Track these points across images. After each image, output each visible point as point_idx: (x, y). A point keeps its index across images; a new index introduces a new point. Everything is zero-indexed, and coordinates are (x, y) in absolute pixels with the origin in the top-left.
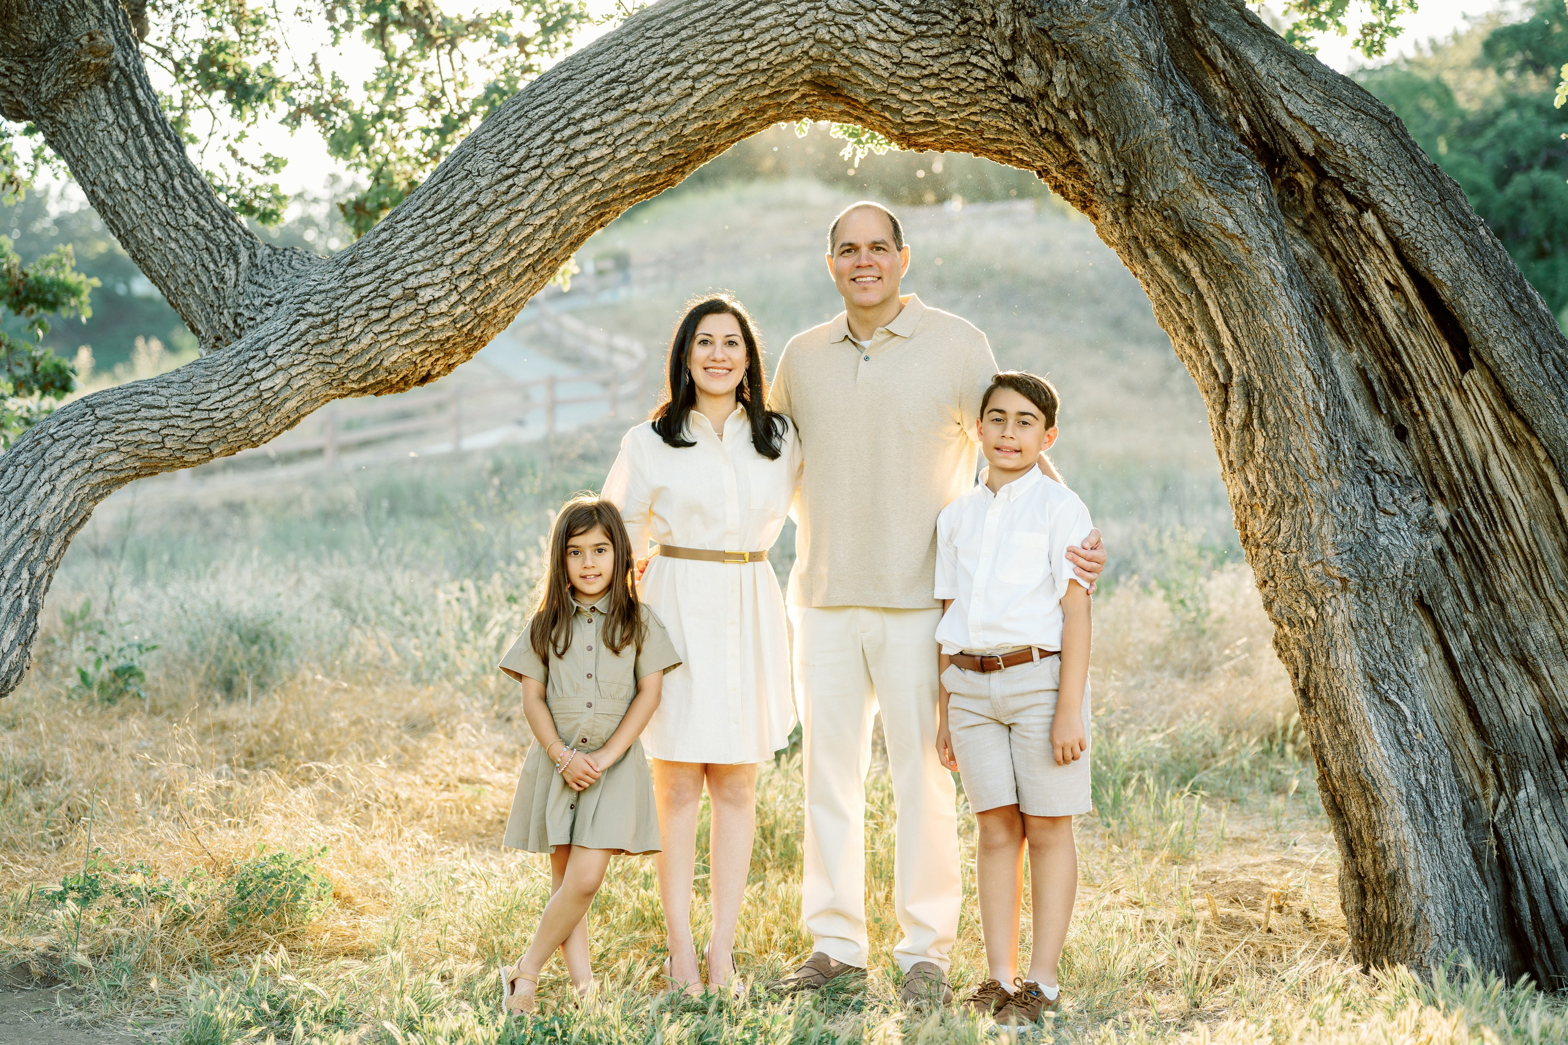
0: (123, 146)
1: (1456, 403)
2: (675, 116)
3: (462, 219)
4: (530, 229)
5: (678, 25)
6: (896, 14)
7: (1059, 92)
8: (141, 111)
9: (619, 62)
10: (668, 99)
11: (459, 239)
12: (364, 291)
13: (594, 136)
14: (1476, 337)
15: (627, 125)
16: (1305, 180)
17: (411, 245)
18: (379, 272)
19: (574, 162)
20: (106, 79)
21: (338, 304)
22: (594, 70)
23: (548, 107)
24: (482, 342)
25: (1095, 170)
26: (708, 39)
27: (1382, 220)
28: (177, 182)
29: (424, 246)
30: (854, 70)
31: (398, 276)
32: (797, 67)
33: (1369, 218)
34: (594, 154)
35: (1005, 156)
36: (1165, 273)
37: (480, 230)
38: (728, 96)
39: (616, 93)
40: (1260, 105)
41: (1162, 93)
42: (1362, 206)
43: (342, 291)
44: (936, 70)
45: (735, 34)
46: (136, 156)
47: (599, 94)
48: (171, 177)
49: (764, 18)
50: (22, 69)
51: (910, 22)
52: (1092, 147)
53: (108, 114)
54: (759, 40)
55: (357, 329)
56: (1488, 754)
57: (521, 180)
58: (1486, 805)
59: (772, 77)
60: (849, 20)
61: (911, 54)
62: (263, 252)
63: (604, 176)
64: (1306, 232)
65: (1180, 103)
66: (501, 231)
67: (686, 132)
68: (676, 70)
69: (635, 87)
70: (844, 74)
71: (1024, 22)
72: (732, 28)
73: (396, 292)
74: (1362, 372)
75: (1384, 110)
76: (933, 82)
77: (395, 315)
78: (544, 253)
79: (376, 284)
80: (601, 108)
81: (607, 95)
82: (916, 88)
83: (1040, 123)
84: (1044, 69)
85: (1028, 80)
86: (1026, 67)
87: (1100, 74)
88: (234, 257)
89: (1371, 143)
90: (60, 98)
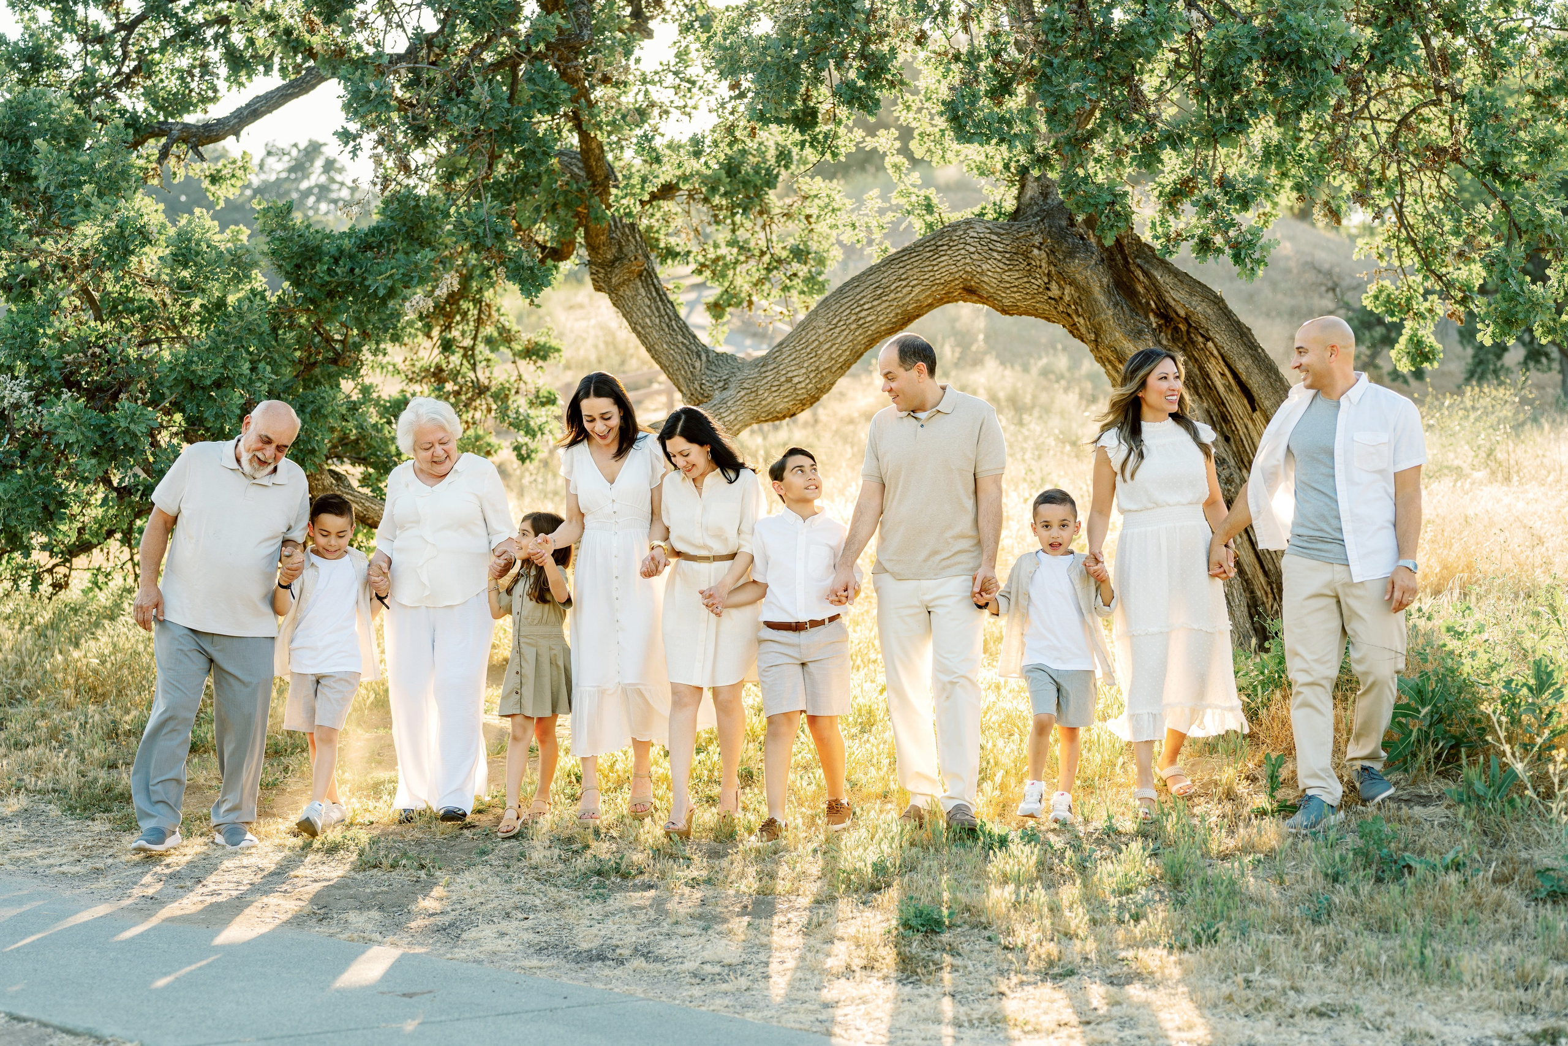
0: (649, 307)
1: (1250, 426)
2: (904, 302)
3: (812, 347)
4: (841, 352)
5: (906, 263)
6: (1000, 261)
7: (1067, 298)
8: (657, 290)
9: (879, 278)
10: (901, 295)
11: (810, 356)
12: (769, 378)
13: (869, 311)
14: (1256, 397)
16: (1183, 327)
18: (776, 370)
19: (860, 323)
20: (640, 275)
21: (758, 384)
22: (869, 282)
24: (818, 399)
25: (1083, 330)
26: (919, 270)
27: (1216, 345)
28: (673, 323)
30: (982, 284)
31: (783, 372)
32: (957, 282)
34: (869, 319)
35: (1048, 319)
36: (1113, 373)
37: (819, 352)
38: (927, 294)
39: (879, 293)
40: (1160, 297)
41: (1110, 300)
42: (1208, 339)
43: (759, 378)
44: (1016, 284)
45: (931, 268)
46: (655, 312)
47: (869, 294)
48: (670, 320)
49: (943, 262)
50: (604, 271)
51: (1005, 264)
52: (1081, 320)
53: (642, 291)
54: (941, 271)
55: (766, 395)
56: (1270, 584)
57: (837, 330)
58: (1268, 606)
59: (946, 286)
60: (980, 263)
61: (1006, 278)
62: (711, 355)
63: (873, 328)
64: (1184, 351)
65: (1116, 305)
66: (828, 352)
67: (908, 308)
68: (904, 283)
69: (887, 290)
70: (977, 285)
71: (1052, 268)
72: (929, 265)
73: (783, 379)
74: (1208, 412)
75: (1216, 297)
76: (1015, 289)
77: (782, 389)
78: (846, 361)
79: (774, 375)
80: (872, 299)
81: (875, 294)
82: (1008, 292)
83: (1061, 308)
84: (1061, 287)
85: (1055, 291)
86: (1054, 286)
87: (1084, 291)
88: (699, 357)
89: (1209, 311)
90: (620, 285)
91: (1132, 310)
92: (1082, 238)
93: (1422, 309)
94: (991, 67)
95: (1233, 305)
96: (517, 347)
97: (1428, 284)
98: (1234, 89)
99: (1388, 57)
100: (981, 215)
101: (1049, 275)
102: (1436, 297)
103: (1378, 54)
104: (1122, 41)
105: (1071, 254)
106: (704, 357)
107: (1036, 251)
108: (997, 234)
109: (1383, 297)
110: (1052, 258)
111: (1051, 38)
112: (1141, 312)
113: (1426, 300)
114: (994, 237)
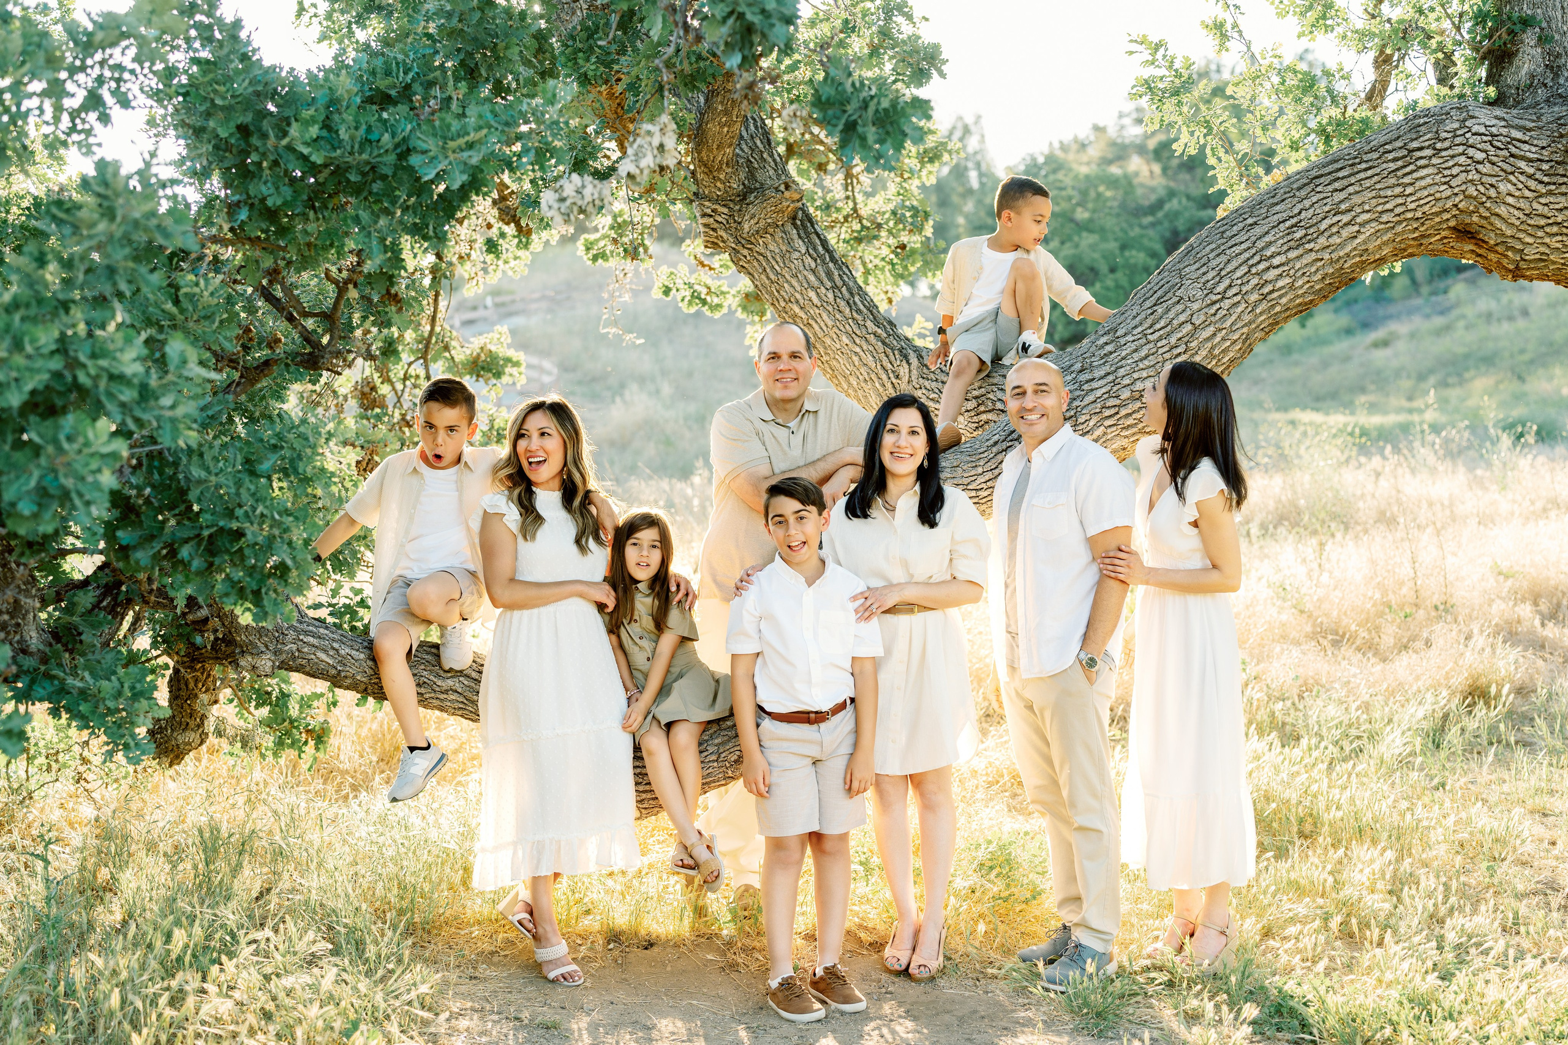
0: (813, 271)
2: (1341, 254)
3: (1179, 335)
4: (1228, 343)
5: (1345, 182)
6: (1530, 177)
8: (823, 243)
9: (1296, 211)
10: (1338, 241)
11: (1176, 352)
12: (1099, 393)
13: (1281, 270)
15: (1304, 261)
17: (1136, 356)
18: (1111, 378)
19: (1266, 290)
20: (794, 218)
21: (1076, 403)
22: (1276, 217)
23: (1243, 246)
26: (1373, 193)
28: (857, 299)
29: (1146, 357)
30: (1493, 219)
31: (1126, 381)
32: (1446, 216)
34: (1280, 284)
37: (1193, 344)
38: (1385, 238)
39: (1298, 235)
43: (1078, 393)
44: (1559, 220)
45: (1398, 190)
46: (825, 280)
47: (1282, 237)
48: (852, 294)
49: (1422, 178)
50: (726, 210)
51: (1541, 182)
53: (800, 245)
54: (1418, 195)
55: (1092, 423)
57: (1226, 304)
59: (1423, 224)
60: (1493, 180)
61: (1540, 207)
63: (1284, 300)
66: (1209, 345)
67: (1346, 266)
68: (1346, 218)
69: (1312, 230)
70: (1484, 222)
72: (1394, 186)
73: (1125, 394)
76: (1555, 229)
77: (1123, 412)
79: (1108, 388)
80: (1285, 248)
81: (1289, 237)
82: (1540, 234)
88: (906, 357)
90: (761, 233)
114: (1518, 135)
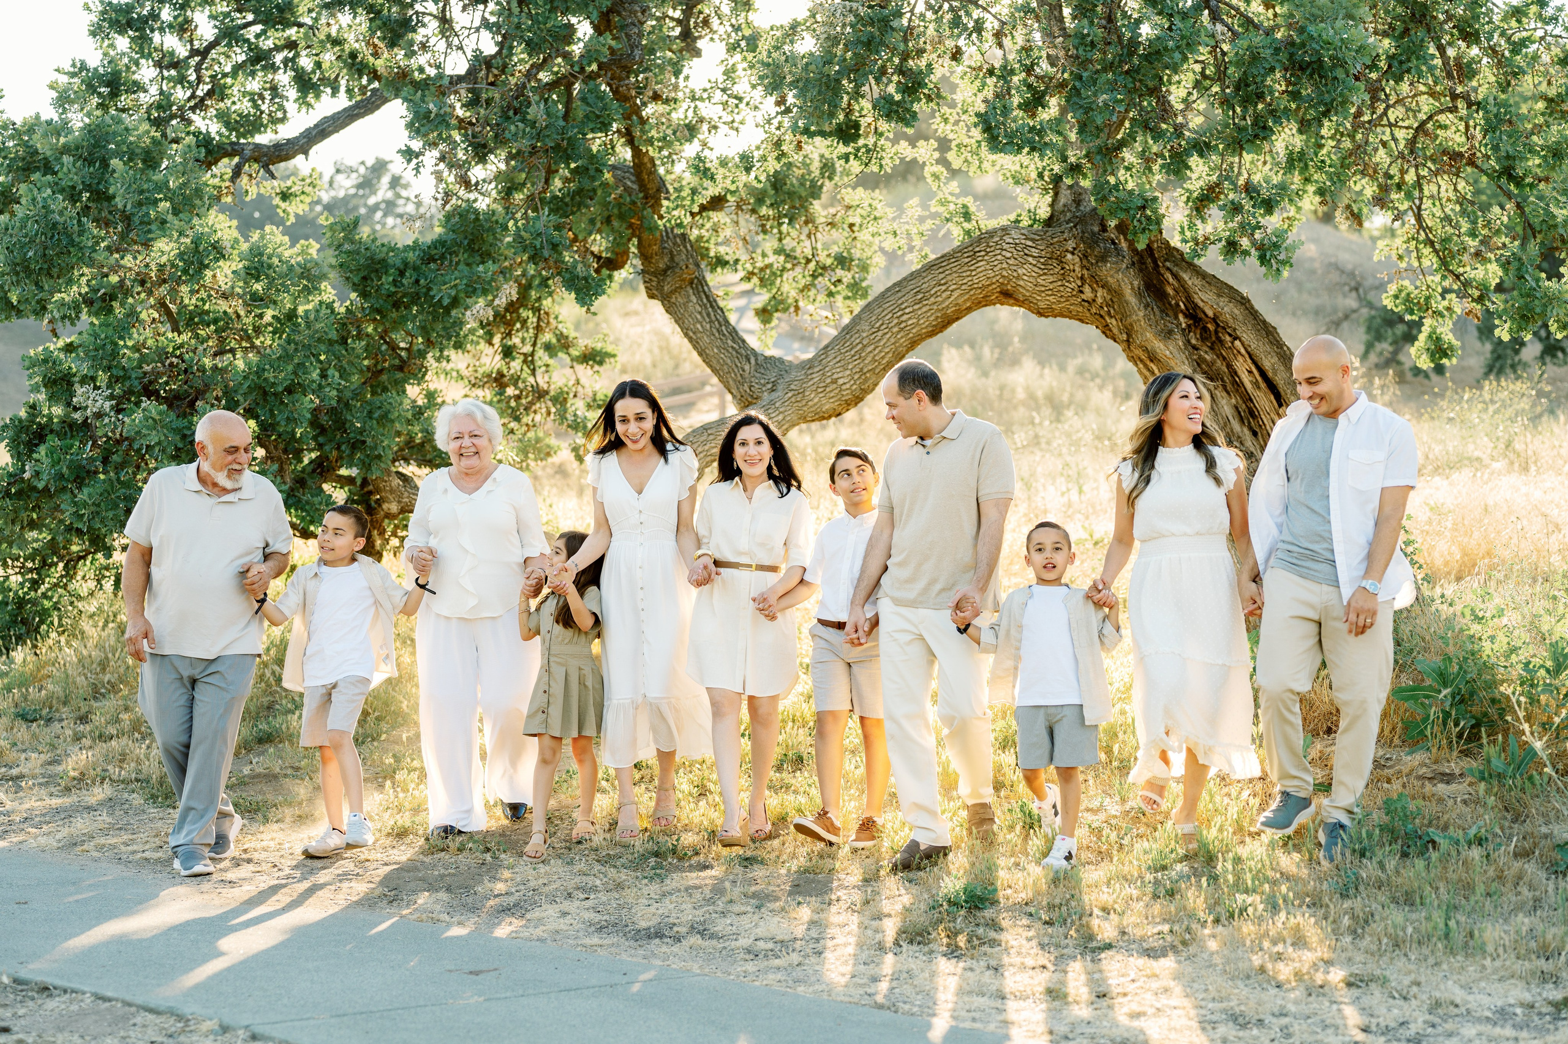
0: (700, 313)
2: (943, 305)
3: (856, 350)
5: (945, 269)
6: (1035, 265)
7: (1099, 300)
8: (707, 297)
9: (920, 283)
10: (941, 299)
11: (854, 358)
12: (815, 380)
13: (910, 315)
16: (1211, 326)
18: (822, 372)
19: (902, 325)
20: (691, 283)
22: (910, 287)
24: (862, 399)
25: (1115, 331)
26: (958, 275)
27: (1243, 344)
28: (723, 328)
30: (1018, 287)
31: (830, 373)
32: (994, 286)
33: (1237, 343)
34: (910, 322)
35: (1082, 321)
36: (1145, 371)
37: (863, 354)
38: (965, 297)
39: (920, 296)
40: (1189, 299)
41: (1140, 302)
42: (1235, 337)
43: (806, 379)
44: (1051, 287)
46: (706, 317)
47: (911, 299)
48: (720, 325)
49: (980, 267)
50: (657, 279)
51: (1040, 268)
52: (1114, 322)
53: (694, 299)
54: (978, 275)
55: (813, 395)
57: (880, 333)
59: (984, 290)
60: (1016, 268)
61: (1041, 281)
62: (760, 358)
63: (914, 331)
64: (1212, 348)
65: (1147, 306)
67: (948, 312)
68: (944, 287)
69: (927, 294)
70: (1013, 289)
71: (1085, 272)
72: (968, 270)
73: (829, 380)
74: (1236, 408)
75: (1243, 298)
76: (1050, 292)
77: (828, 389)
79: (820, 376)
80: (913, 303)
81: (916, 297)
82: (1043, 295)
83: (1094, 310)
84: (1094, 290)
85: (1088, 294)
86: (1087, 289)
87: (1116, 294)
88: (749, 360)
89: (1237, 312)
90: (673, 292)
91: (1162, 311)
92: (1113, 243)
93: (1440, 308)
94: (1025, 80)
95: (1258, 305)
96: (575, 352)
97: (1446, 284)
98: (1258, 98)
99: (1405, 67)
100: (1017, 221)
101: (1082, 278)
102: (1454, 295)
103: (1396, 63)
104: (1150, 54)
105: (1103, 258)
106: (753, 361)
107: (1069, 256)
108: (1033, 240)
109: (1403, 295)
110: (1085, 262)
111: (1081, 52)
112: (1170, 313)
113: (1444, 298)
114: (1029, 243)
